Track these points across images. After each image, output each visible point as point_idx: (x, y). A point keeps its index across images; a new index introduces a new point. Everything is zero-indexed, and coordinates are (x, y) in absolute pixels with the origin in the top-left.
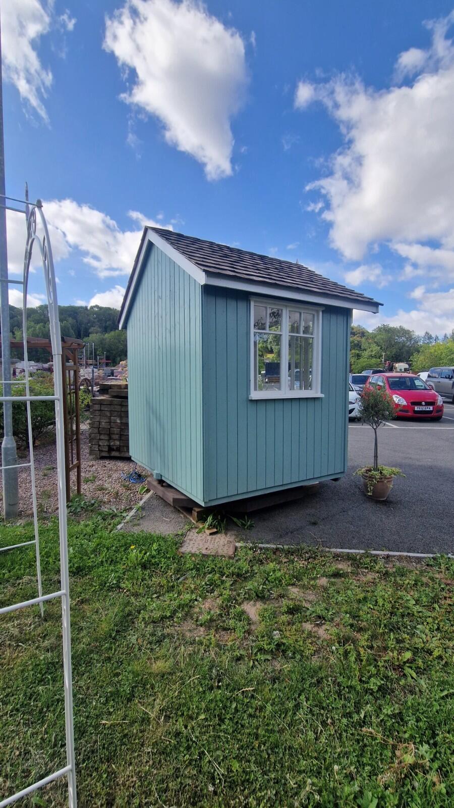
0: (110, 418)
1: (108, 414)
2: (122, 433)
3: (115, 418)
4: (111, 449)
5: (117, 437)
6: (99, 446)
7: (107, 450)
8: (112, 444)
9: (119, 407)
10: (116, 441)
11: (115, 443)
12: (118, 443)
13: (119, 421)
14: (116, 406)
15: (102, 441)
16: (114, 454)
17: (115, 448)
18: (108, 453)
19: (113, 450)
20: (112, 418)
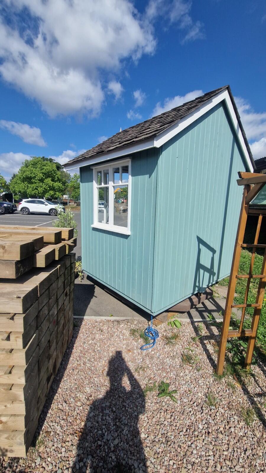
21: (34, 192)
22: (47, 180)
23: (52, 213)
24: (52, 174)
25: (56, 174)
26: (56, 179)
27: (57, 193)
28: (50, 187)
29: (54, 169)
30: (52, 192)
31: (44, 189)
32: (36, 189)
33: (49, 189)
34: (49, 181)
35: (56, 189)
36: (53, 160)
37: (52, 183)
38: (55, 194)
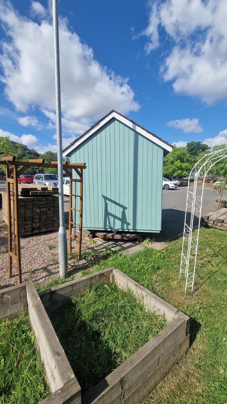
0: (33, 210)
1: (31, 207)
2: (41, 218)
3: (36, 209)
4: (33, 229)
5: (37, 221)
6: (25, 229)
7: (31, 230)
8: (34, 226)
9: (38, 202)
10: (37, 224)
11: (36, 225)
12: (38, 224)
13: (38, 211)
14: (36, 202)
15: (27, 225)
16: (35, 231)
17: (36, 228)
18: (31, 232)
19: (35, 229)
20: (34, 209)
21: (166, 172)
22: (176, 162)
23: (165, 187)
24: (181, 156)
25: (186, 156)
26: (185, 160)
27: (184, 172)
28: (178, 167)
29: (183, 152)
30: (179, 172)
31: (174, 169)
32: (168, 170)
33: (177, 169)
34: (178, 163)
35: (184, 169)
36: (201, 143)
37: (180, 164)
38: (182, 173)
